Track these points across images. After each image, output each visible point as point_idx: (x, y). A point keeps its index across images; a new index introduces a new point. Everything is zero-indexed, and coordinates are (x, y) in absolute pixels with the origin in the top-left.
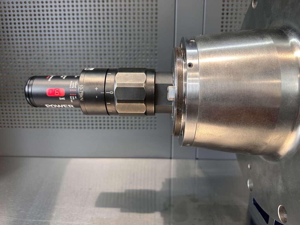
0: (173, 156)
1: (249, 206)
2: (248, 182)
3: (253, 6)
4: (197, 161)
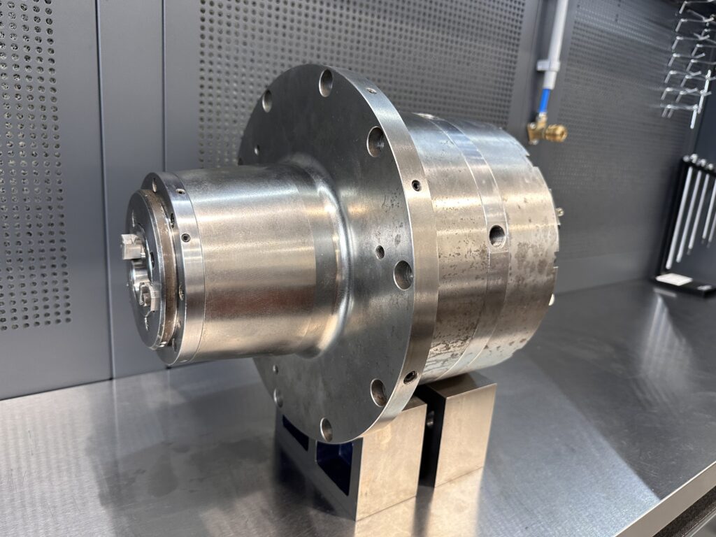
0: (114, 376)
1: (276, 432)
2: (275, 394)
3: (264, 107)
4: (168, 372)
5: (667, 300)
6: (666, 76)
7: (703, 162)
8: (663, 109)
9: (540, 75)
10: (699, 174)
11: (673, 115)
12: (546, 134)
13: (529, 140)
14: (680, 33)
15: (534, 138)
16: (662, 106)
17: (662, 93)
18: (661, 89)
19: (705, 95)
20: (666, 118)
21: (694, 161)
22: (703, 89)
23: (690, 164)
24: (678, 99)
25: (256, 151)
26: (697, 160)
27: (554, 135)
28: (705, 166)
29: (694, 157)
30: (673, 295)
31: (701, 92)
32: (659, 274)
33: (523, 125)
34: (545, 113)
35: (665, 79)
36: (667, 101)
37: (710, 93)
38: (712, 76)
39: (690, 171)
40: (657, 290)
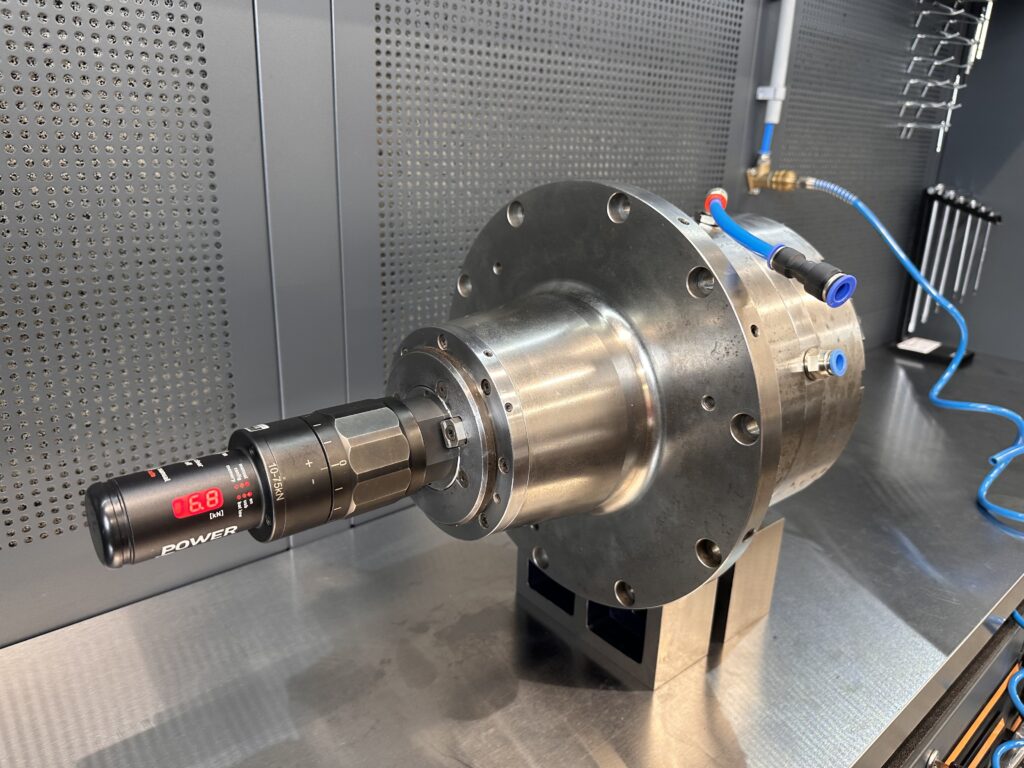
3: (510, 219)
5: (910, 373)
6: (905, 86)
7: (951, 194)
8: (901, 129)
9: (762, 105)
10: (948, 209)
11: (913, 136)
12: (772, 182)
13: (749, 189)
14: (921, 30)
15: (755, 187)
16: (900, 125)
17: (901, 108)
18: (899, 103)
19: (953, 108)
20: (905, 140)
21: (940, 193)
22: (951, 100)
23: (936, 196)
24: (919, 114)
25: (495, 270)
26: (944, 193)
27: (784, 184)
28: (955, 199)
29: (940, 187)
30: (919, 366)
31: (949, 104)
32: (900, 340)
33: (742, 170)
34: (769, 154)
35: (903, 90)
36: (906, 120)
37: (960, 106)
38: (961, 83)
39: (936, 205)
40: (899, 361)
